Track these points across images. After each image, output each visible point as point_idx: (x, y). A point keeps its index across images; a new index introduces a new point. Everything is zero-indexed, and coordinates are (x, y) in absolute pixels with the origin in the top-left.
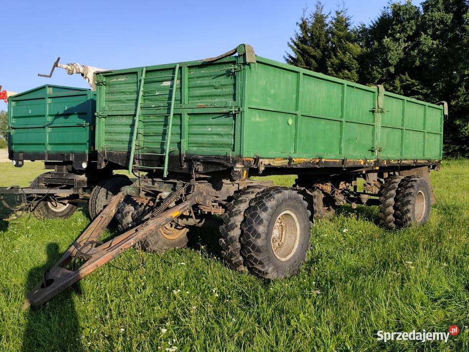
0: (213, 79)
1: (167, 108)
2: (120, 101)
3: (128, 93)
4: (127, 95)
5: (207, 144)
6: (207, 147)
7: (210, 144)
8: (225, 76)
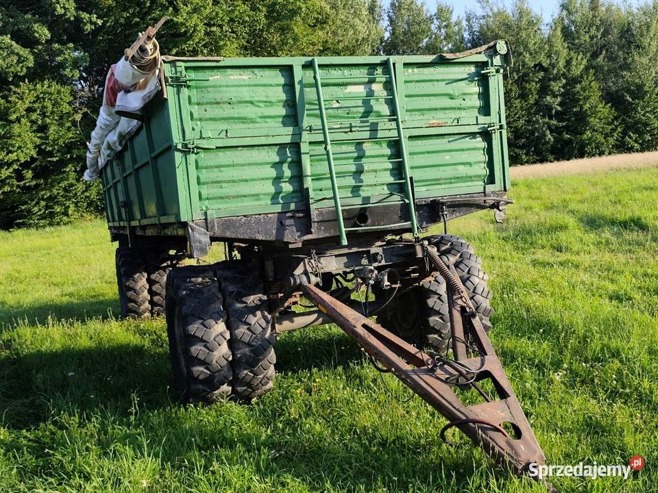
0: (446, 84)
1: (368, 129)
2: (243, 120)
3: (261, 105)
4: (259, 107)
5: (446, 179)
6: (445, 183)
7: (451, 179)
8: (466, 81)
